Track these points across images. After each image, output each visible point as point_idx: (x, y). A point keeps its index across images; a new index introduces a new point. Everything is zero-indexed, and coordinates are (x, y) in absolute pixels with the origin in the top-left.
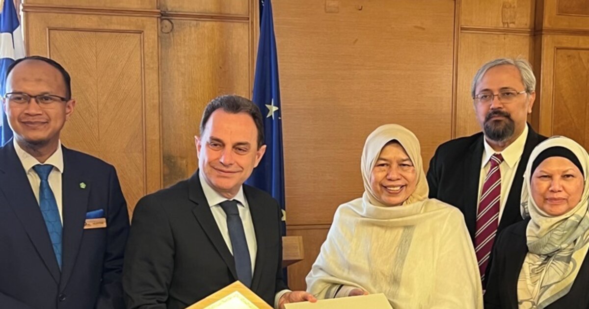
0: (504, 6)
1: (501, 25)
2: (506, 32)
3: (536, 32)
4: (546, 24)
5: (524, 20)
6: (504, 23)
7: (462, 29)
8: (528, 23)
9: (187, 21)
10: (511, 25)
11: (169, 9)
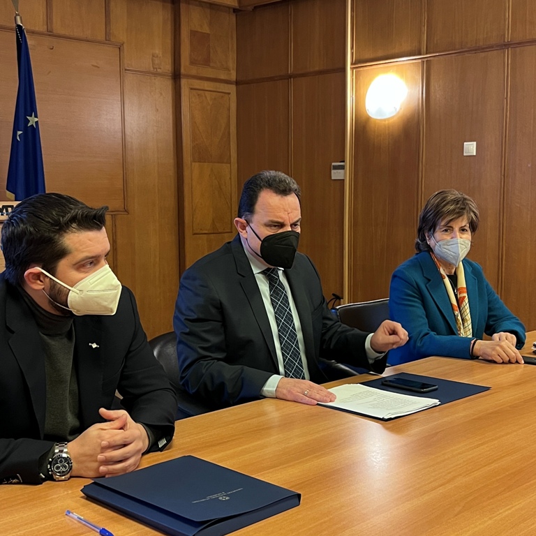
0: (153, 56)
1: (152, 69)
2: (156, 74)
3: (176, 76)
4: (183, 71)
5: (167, 67)
6: (154, 68)
7: (126, 70)
8: (170, 69)
10: (159, 70)
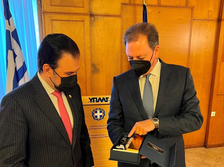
3: (219, 20)
4: (223, 17)
5: (215, 16)
6: (208, 17)
7: (194, 19)
9: (99, 17)
11: (94, 13)
